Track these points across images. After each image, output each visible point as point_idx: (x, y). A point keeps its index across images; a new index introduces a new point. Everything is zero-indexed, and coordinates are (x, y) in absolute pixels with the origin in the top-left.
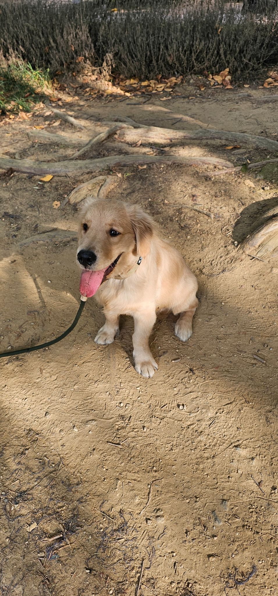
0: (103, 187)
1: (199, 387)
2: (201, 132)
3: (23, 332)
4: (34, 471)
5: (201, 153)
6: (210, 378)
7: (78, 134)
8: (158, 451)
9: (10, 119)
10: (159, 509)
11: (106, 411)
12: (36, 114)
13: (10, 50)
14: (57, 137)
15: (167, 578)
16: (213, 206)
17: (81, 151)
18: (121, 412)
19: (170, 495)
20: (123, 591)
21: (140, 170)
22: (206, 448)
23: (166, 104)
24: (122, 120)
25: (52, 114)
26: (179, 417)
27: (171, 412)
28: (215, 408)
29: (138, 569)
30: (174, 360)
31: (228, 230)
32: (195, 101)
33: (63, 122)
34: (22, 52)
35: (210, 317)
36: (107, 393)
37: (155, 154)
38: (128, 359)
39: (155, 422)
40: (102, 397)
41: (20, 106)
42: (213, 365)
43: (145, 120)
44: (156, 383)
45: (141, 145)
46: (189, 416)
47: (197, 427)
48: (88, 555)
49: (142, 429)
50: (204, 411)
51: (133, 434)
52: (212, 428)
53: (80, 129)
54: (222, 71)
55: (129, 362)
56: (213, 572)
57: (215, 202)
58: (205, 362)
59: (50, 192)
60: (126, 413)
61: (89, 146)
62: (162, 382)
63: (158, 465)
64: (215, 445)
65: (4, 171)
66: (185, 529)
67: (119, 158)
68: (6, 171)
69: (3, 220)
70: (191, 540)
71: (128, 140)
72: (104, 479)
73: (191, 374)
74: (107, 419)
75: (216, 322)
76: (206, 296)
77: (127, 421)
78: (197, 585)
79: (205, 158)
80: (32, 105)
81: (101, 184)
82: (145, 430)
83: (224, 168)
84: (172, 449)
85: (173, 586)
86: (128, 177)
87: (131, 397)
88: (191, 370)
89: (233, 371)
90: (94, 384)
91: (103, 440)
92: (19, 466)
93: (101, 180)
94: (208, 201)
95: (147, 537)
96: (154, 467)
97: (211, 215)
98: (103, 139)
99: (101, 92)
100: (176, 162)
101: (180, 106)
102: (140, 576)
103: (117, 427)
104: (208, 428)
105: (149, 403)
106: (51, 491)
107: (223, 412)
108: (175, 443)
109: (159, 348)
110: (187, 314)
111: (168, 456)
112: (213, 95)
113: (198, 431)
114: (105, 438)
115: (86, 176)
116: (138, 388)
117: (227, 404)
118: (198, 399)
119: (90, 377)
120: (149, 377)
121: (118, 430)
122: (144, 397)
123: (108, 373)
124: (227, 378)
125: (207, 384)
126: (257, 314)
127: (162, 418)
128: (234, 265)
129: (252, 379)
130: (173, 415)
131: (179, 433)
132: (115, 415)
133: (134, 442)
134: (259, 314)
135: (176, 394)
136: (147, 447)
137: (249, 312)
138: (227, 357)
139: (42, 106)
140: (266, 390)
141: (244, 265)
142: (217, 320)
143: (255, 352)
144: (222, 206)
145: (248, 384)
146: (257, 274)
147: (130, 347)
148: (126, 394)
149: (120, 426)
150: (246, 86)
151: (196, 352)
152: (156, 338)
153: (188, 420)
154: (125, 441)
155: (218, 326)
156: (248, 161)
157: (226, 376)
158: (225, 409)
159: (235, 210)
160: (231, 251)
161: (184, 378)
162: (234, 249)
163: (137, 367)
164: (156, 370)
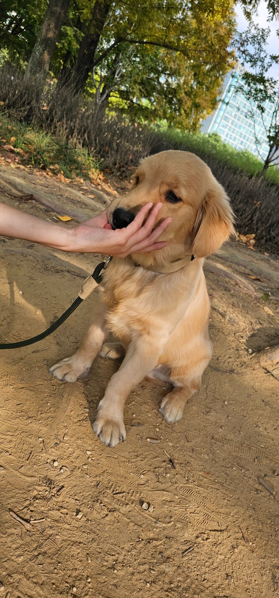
1: (178, 489)
6: (195, 483)
8: (90, 561)
9: (48, 174)
11: (28, 462)
12: (74, 183)
16: (229, 311)
18: (52, 474)
22: (171, 589)
25: (89, 190)
26: (139, 519)
27: (128, 506)
28: (196, 527)
30: (150, 438)
31: (242, 337)
34: (85, 139)
35: (207, 410)
36: (40, 439)
38: (88, 410)
39: (99, 511)
40: (31, 441)
41: (62, 171)
42: (202, 467)
44: (116, 457)
46: (154, 524)
47: (162, 547)
49: (75, 514)
50: (179, 525)
51: (56, 514)
52: (187, 558)
55: (87, 414)
57: (232, 309)
58: (192, 459)
60: (57, 478)
62: (126, 460)
63: (82, 586)
64: (186, 590)
68: (24, 196)
73: (170, 466)
74: (24, 475)
77: (54, 491)
82: (79, 516)
84: (113, 568)
87: (74, 460)
89: (229, 487)
90: (26, 420)
91: (5, 503)
94: (224, 305)
96: (73, 586)
97: (226, 316)
103: (35, 493)
104: (181, 556)
105: (98, 479)
107: (207, 539)
108: (121, 558)
109: (134, 415)
111: (104, 577)
113: (164, 555)
114: (10, 501)
116: (88, 452)
117: (214, 530)
118: (173, 504)
119: (23, 409)
120: (109, 445)
121: (35, 498)
122: (93, 467)
123: (52, 414)
124: (220, 493)
125: (190, 490)
126: (266, 432)
127: (112, 510)
128: (244, 370)
129: (254, 509)
130: (130, 512)
131: (131, 545)
132: (40, 475)
133: (54, 529)
134: (268, 433)
135: (142, 484)
136: (73, 547)
137: (257, 426)
138: (223, 466)
139: (82, 181)
140: (274, 534)
141: (257, 376)
142: (216, 417)
143: (261, 476)
144: (239, 315)
145: (248, 514)
146: (269, 390)
147: (95, 398)
148: (68, 452)
149: (40, 493)
150: (266, 254)
151: (182, 442)
152: (133, 403)
153: (151, 529)
154: (39, 521)
155: (216, 424)
156: (270, 293)
157: (218, 490)
158: (211, 537)
159: (252, 323)
160: (243, 356)
161: (159, 467)
162: (247, 355)
163: (96, 425)
164: (121, 439)
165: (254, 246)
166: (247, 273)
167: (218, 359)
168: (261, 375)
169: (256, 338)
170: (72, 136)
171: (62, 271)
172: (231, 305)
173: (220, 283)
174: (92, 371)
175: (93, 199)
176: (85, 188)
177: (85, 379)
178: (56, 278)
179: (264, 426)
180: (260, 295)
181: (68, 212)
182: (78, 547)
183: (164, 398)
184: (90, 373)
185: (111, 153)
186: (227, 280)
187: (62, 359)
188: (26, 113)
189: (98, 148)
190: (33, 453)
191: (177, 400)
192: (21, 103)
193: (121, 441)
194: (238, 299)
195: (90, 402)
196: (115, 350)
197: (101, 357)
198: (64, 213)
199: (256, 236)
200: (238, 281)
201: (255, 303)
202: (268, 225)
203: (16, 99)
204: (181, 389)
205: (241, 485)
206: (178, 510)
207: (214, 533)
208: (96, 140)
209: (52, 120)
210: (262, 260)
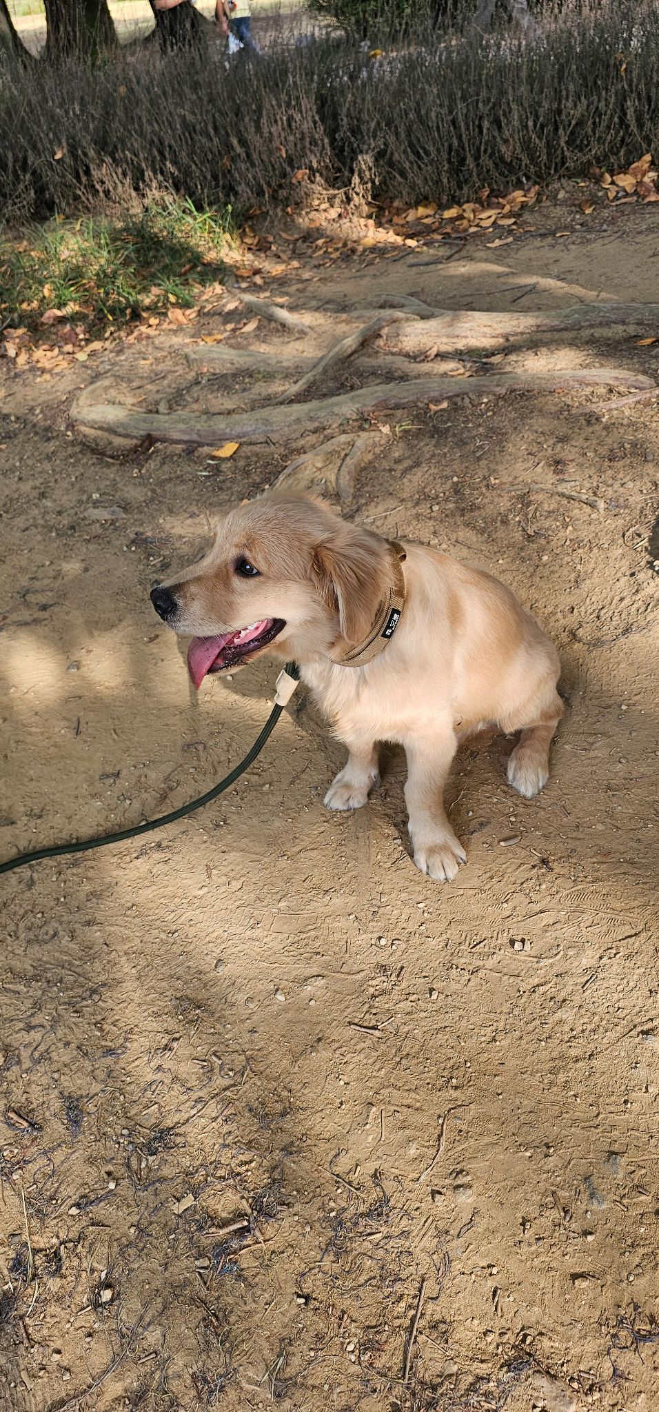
0: (348, 458)
1: (562, 900)
2: (576, 312)
3: (171, 789)
4: (189, 1086)
5: (579, 361)
6: (588, 880)
7: (298, 345)
8: (463, 1044)
9: (150, 326)
10: (462, 1171)
11: (348, 955)
12: (206, 310)
13: (146, 173)
14: (249, 355)
15: (476, 1322)
16: (604, 482)
17: (300, 383)
18: (382, 958)
19: (487, 1140)
20: (377, 1346)
21: (432, 413)
22: (574, 1037)
23: (499, 256)
24: (395, 303)
25: (240, 308)
26: (514, 967)
27: (495, 956)
28: (597, 946)
29: (410, 1301)
30: (505, 840)
31: (639, 535)
32: (570, 240)
33: (265, 322)
34: (172, 174)
35: (591, 740)
37: (468, 374)
38: (399, 841)
39: (458, 979)
40: (340, 924)
41: (170, 296)
42: (595, 848)
43: (451, 298)
44: (461, 893)
45: (437, 355)
46: (536, 966)
47: (553, 990)
48: (303, 1266)
49: (428, 995)
50: (571, 953)
52: (589, 991)
53: (302, 334)
54: (634, 162)
55: (401, 848)
56: (583, 1312)
57: (609, 472)
58: (578, 842)
59: (233, 481)
60: (391, 959)
61: (320, 369)
62: (476, 891)
63: (461, 1074)
64: (594, 1031)
65: (135, 442)
66: (519, 1215)
67: (383, 391)
68: (139, 442)
69: (133, 549)
70: (533, 1240)
71: (407, 348)
72: (341, 1103)
73: (543, 870)
74: (348, 974)
75: (606, 751)
76: (585, 692)
77: (393, 978)
78: (545, 1339)
79: (585, 372)
80: (196, 291)
81: (343, 454)
82: (434, 996)
83: (633, 390)
84: (494, 1040)
85: (489, 1339)
86: (405, 431)
87: (404, 925)
88: (544, 861)
89: (643, 861)
91: (341, 1019)
92: (159, 1076)
93: (344, 443)
94: (592, 471)
95: (432, 1231)
96: (452, 1078)
97: (598, 504)
98: (349, 351)
99: (350, 245)
100: (516, 387)
101: (533, 257)
102: (414, 1316)
103: (371, 990)
106: (226, 1129)
107: (616, 954)
108: (501, 1025)
109: (471, 813)
110: (537, 733)
111: (486, 1055)
112: (613, 221)
113: (557, 1000)
114: (345, 1014)
115: (312, 439)
117: (626, 938)
118: (558, 926)
119: (313, 883)
120: (446, 880)
121: (373, 996)
122: (433, 924)
123: (353, 873)
124: (629, 877)
125: (581, 893)
127: (475, 970)
128: (651, 616)
130: (499, 962)
131: (511, 1004)
132: (368, 966)
133: (409, 1024)
135: (508, 917)
136: (439, 1035)
138: (631, 830)
139: (217, 289)
148: (393, 918)
149: (377, 988)
152: (463, 792)
153: (533, 973)
154: (388, 1022)
157: (626, 873)
158: (622, 949)
160: (646, 583)
161: (527, 880)
164: (461, 863)
165: (657, 188)
166: (633, 334)
167: (598, 617)
173: (574, 411)
175: (256, 335)
176: (232, 305)
182: (444, 1033)
186: (589, 390)
190: (349, 940)
199: (653, 158)
200: (611, 382)
207: (626, 941)
209: (88, 173)
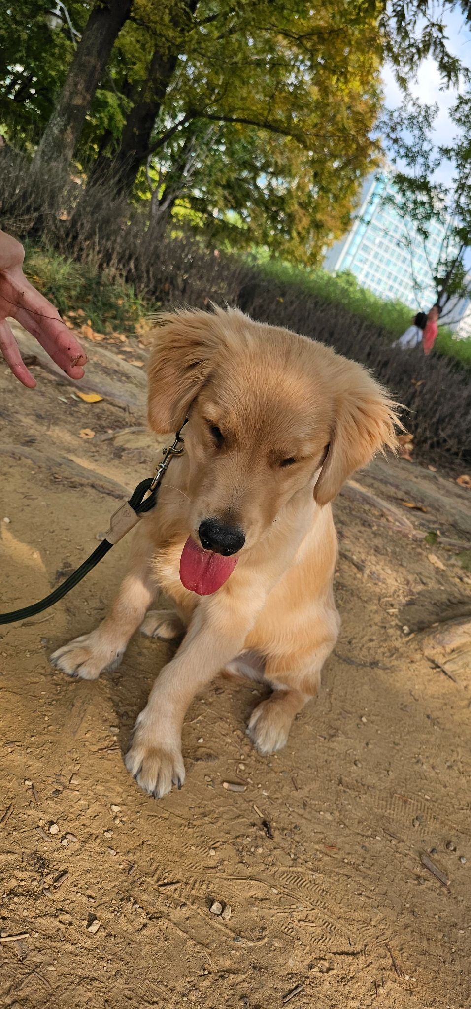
1: (277, 876)
6: (309, 865)
11: (2, 825)
16: (370, 561)
18: (45, 848)
26: (204, 932)
30: (229, 783)
31: (392, 605)
35: (331, 732)
40: (10, 785)
41: (89, 321)
42: (321, 835)
44: (166, 816)
46: (231, 943)
50: (277, 944)
51: (50, 924)
55: (115, 738)
57: (374, 557)
58: (304, 821)
59: (84, 415)
60: (55, 855)
73: (263, 833)
75: (343, 748)
77: (49, 880)
80: (109, 329)
82: (93, 928)
89: (368, 872)
90: (3, 747)
103: (13, 883)
104: (280, 1003)
107: (329, 970)
109: (201, 741)
116: (116, 809)
117: (342, 953)
118: (268, 904)
120: (154, 795)
122: (122, 836)
123: (51, 737)
124: (352, 883)
125: (298, 877)
126: (433, 772)
127: (155, 915)
128: (395, 663)
129: (413, 912)
130: (188, 919)
131: (189, 982)
132: (23, 850)
133: (45, 954)
134: (437, 773)
135: (212, 868)
136: (80, 987)
137: (418, 762)
138: (359, 834)
139: (123, 338)
140: (449, 958)
141: (417, 673)
142: (346, 745)
143: (426, 852)
144: (386, 568)
145: (403, 921)
146: (438, 698)
147: (131, 708)
148: (77, 808)
149: (23, 884)
150: (432, 468)
151: (286, 790)
152: (200, 718)
153: (226, 951)
154: (18, 938)
155: (346, 756)
156: (438, 532)
157: (349, 877)
158: (336, 965)
159: (408, 583)
160: (394, 638)
161: (243, 835)
162: (401, 637)
163: (131, 757)
164: (177, 784)
165: (411, 454)
166: (400, 497)
167: (350, 643)
168: (425, 670)
169: (416, 607)
170: (108, 264)
171: (82, 485)
172: (373, 551)
173: (354, 513)
174: (126, 657)
175: (141, 368)
176: (128, 349)
177: (114, 675)
178: (70, 498)
179: (431, 761)
180: (422, 534)
181: (96, 386)
182: (88, 987)
183: (255, 710)
184: (123, 663)
185: (174, 295)
186: (367, 507)
187: (74, 638)
188: (32, 224)
189: (151, 286)
190: (12, 807)
191: (278, 713)
192: (24, 207)
193: (176, 786)
194: (386, 541)
195: (122, 716)
196: (169, 624)
197: (145, 636)
198: (89, 389)
199: (415, 437)
200: (385, 510)
201: (413, 548)
202: (434, 420)
203: (16, 202)
204: (285, 693)
205: (389, 868)
206: (276, 915)
207: (342, 957)
208: (148, 272)
209: (75, 238)
210: (425, 477)
